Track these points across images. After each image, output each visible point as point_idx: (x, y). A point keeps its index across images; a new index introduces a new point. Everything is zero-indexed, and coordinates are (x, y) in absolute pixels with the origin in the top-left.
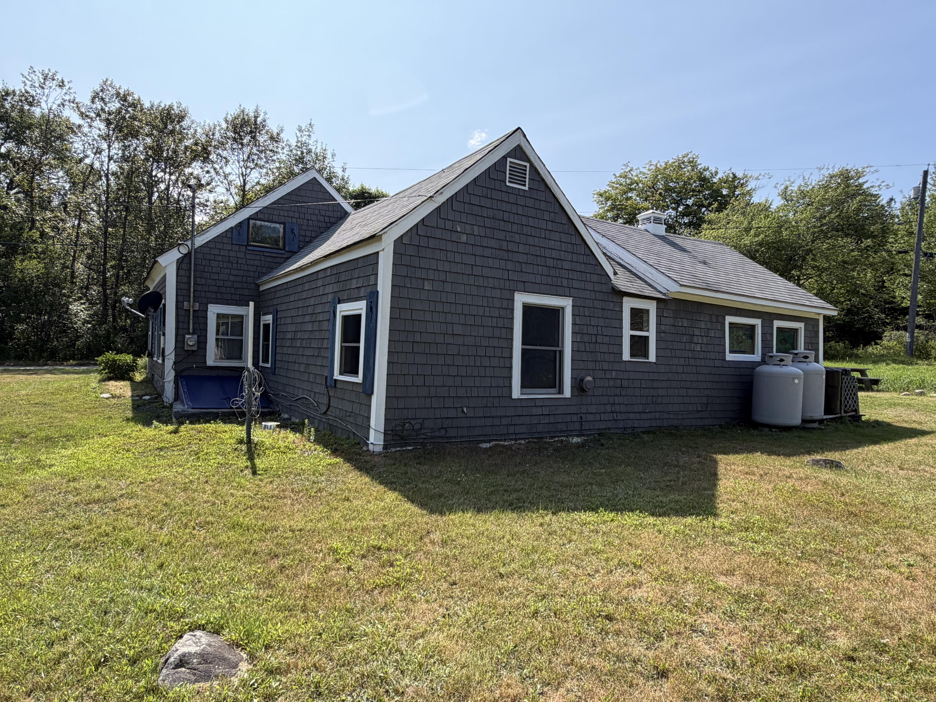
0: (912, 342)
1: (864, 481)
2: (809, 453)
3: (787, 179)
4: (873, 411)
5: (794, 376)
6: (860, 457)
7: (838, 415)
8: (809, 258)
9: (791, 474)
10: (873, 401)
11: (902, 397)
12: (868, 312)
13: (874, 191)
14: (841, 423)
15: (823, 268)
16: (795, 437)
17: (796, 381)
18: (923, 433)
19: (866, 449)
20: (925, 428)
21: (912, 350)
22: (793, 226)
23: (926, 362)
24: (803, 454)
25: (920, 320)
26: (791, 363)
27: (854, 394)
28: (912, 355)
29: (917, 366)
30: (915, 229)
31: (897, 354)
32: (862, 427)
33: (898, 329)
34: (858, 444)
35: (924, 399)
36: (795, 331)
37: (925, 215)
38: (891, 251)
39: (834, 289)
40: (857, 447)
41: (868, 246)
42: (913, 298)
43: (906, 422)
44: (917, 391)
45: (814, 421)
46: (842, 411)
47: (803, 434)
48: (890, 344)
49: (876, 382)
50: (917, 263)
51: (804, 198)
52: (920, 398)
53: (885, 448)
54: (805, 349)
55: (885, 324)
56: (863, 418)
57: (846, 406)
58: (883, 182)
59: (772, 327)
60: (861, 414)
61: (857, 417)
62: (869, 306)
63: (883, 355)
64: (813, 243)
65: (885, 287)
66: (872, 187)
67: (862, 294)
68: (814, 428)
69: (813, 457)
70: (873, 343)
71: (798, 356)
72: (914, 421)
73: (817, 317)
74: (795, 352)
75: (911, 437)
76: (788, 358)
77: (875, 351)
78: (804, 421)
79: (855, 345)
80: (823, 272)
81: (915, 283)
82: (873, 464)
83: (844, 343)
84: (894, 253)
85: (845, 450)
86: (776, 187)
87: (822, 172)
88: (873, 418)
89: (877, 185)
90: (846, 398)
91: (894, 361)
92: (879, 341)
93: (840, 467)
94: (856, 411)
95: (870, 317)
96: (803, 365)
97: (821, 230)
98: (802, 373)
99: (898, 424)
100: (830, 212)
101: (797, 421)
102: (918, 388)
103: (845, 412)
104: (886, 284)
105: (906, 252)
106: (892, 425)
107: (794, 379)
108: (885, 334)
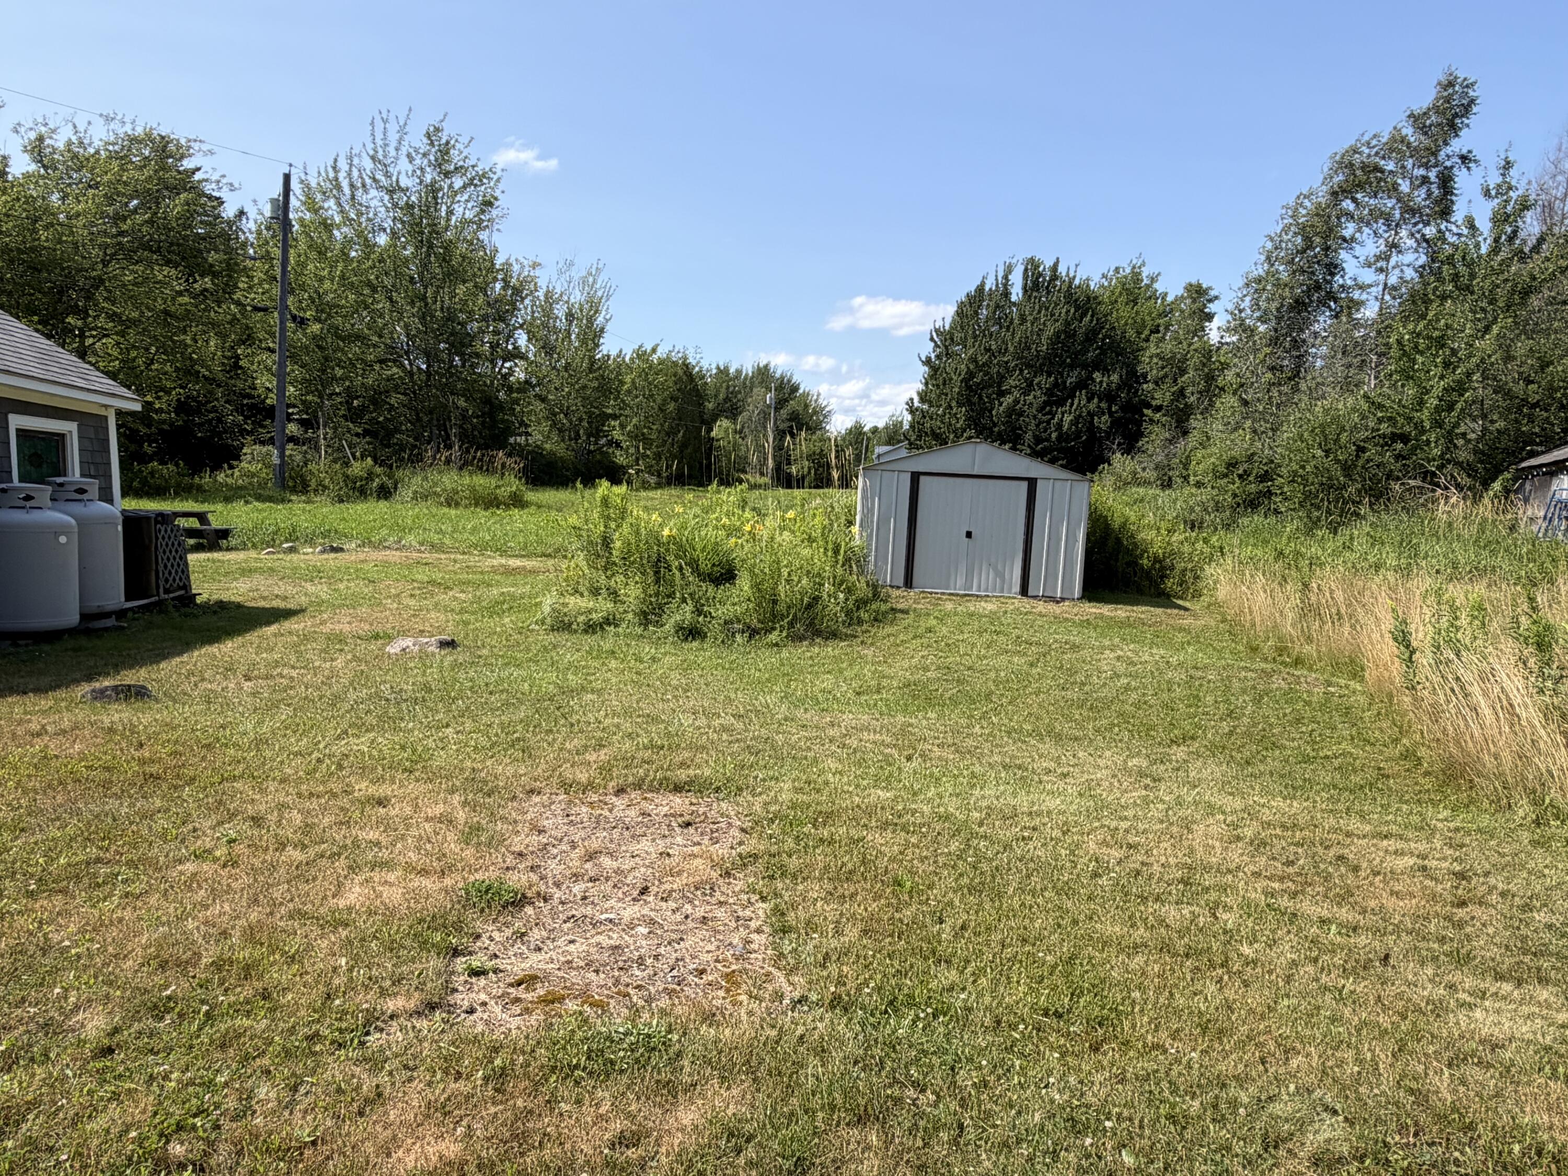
0: (283, 464)
1: (181, 713)
2: (89, 678)
3: (40, 120)
4: (215, 586)
5: (58, 530)
6: (183, 671)
7: (153, 599)
8: (100, 295)
9: (43, 727)
10: (217, 568)
11: (264, 557)
12: (214, 410)
13: (209, 188)
14: (160, 612)
15: (128, 319)
16: (66, 650)
17: (63, 539)
18: (288, 614)
19: (196, 653)
20: (291, 605)
21: (284, 479)
22: (61, 224)
23: (303, 498)
24: (77, 682)
25: (292, 428)
26: (50, 503)
27: (181, 558)
28: (283, 486)
29: (290, 505)
30: (278, 271)
31: (262, 485)
32: (195, 616)
33: (263, 443)
34: (187, 646)
35: (294, 557)
36: (59, 440)
37: (292, 251)
38: (244, 306)
39: (152, 363)
40: (180, 654)
41: (206, 290)
42: (281, 389)
43: (264, 598)
44: (285, 545)
45: (107, 615)
46: (161, 590)
47: (83, 641)
48: (253, 469)
49: (224, 534)
50: (283, 329)
51: (79, 170)
52: (289, 557)
53: (228, 648)
54: (82, 475)
55: (244, 432)
56: (199, 600)
57: (167, 581)
58: (224, 176)
59: (7, 428)
60: (194, 592)
61: (190, 599)
62: (217, 399)
63: (241, 488)
64: (105, 266)
65: (241, 368)
66: (206, 180)
67: (204, 376)
68: (106, 629)
69: (97, 685)
70: (226, 466)
71: (68, 488)
72: (277, 596)
73: (102, 412)
74: (60, 480)
75: (269, 623)
76: (43, 492)
77: (229, 480)
78: (84, 617)
79: (196, 469)
80: (128, 328)
81: (282, 365)
82: (203, 680)
83: (177, 465)
84: (249, 308)
85: (158, 662)
86: (17, 132)
87: (112, 126)
88: (215, 597)
89: (214, 178)
90: (166, 567)
91: (259, 498)
92: (235, 463)
93: (143, 695)
94: (186, 587)
95: (219, 420)
96: (78, 508)
97: (120, 243)
98: (73, 521)
99: (253, 604)
100: (135, 211)
101: (73, 619)
102: (287, 541)
103: (167, 591)
104: (241, 363)
105: (265, 310)
106: (243, 607)
107: (57, 534)
108: (244, 451)
